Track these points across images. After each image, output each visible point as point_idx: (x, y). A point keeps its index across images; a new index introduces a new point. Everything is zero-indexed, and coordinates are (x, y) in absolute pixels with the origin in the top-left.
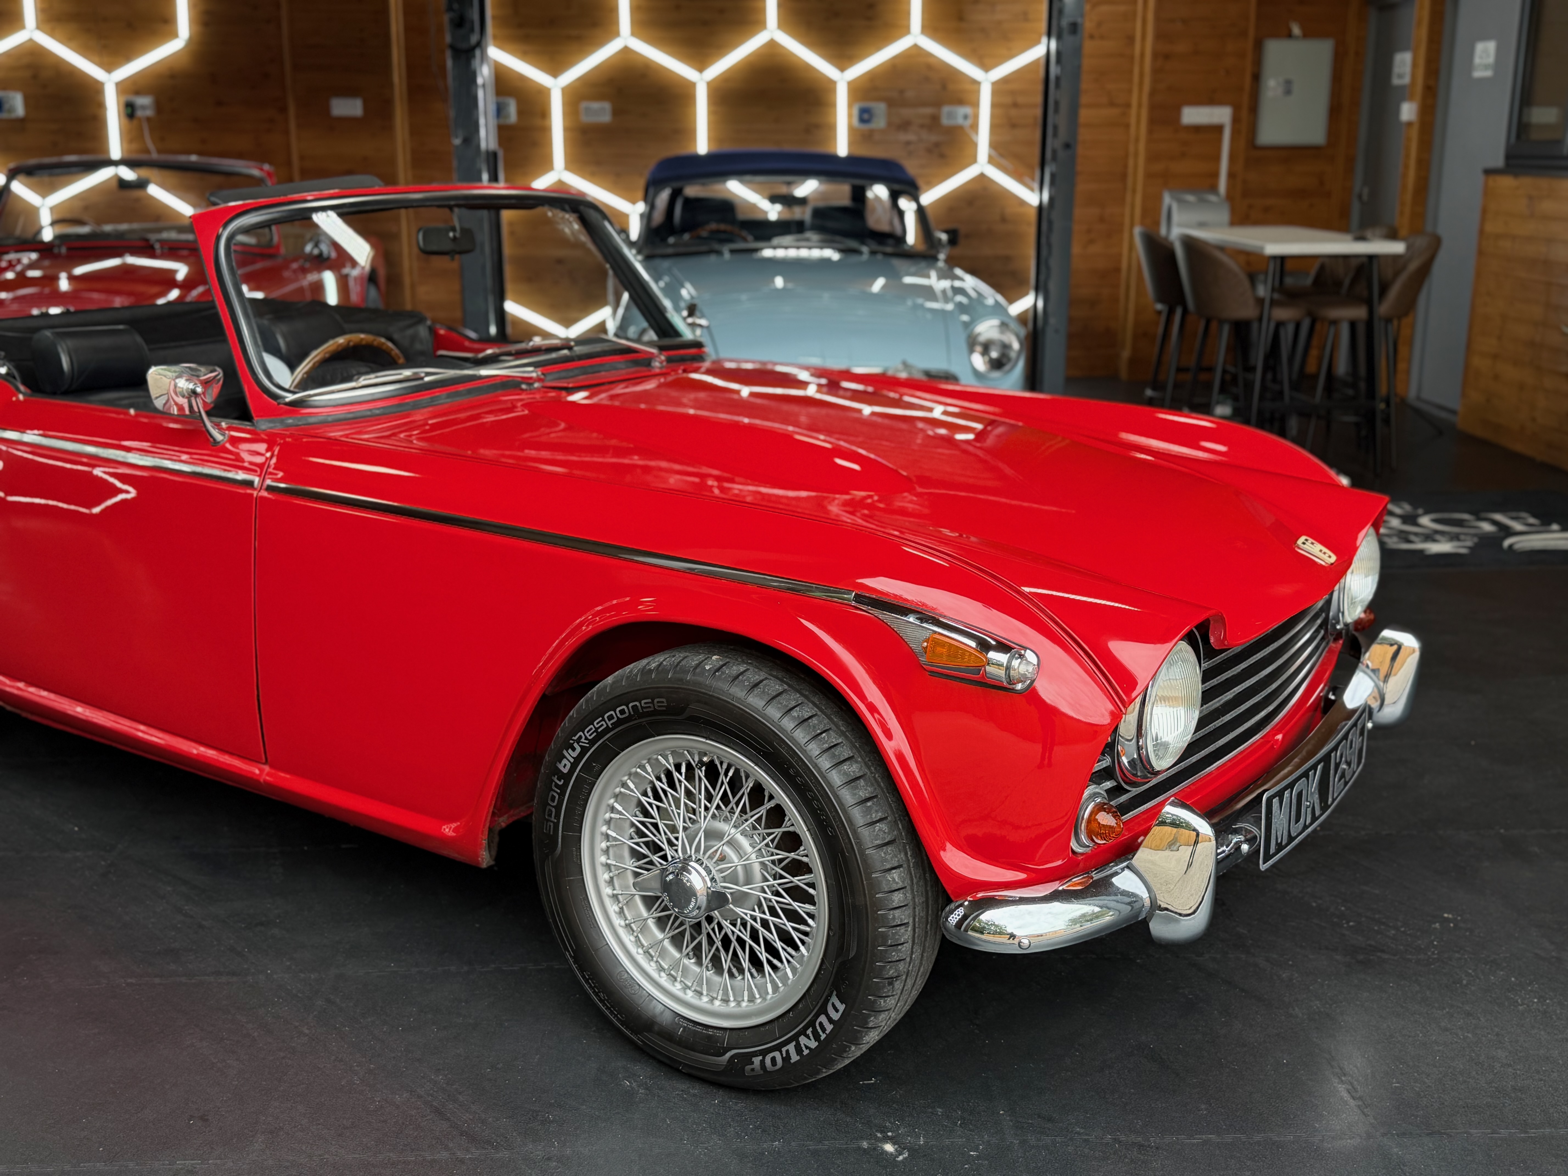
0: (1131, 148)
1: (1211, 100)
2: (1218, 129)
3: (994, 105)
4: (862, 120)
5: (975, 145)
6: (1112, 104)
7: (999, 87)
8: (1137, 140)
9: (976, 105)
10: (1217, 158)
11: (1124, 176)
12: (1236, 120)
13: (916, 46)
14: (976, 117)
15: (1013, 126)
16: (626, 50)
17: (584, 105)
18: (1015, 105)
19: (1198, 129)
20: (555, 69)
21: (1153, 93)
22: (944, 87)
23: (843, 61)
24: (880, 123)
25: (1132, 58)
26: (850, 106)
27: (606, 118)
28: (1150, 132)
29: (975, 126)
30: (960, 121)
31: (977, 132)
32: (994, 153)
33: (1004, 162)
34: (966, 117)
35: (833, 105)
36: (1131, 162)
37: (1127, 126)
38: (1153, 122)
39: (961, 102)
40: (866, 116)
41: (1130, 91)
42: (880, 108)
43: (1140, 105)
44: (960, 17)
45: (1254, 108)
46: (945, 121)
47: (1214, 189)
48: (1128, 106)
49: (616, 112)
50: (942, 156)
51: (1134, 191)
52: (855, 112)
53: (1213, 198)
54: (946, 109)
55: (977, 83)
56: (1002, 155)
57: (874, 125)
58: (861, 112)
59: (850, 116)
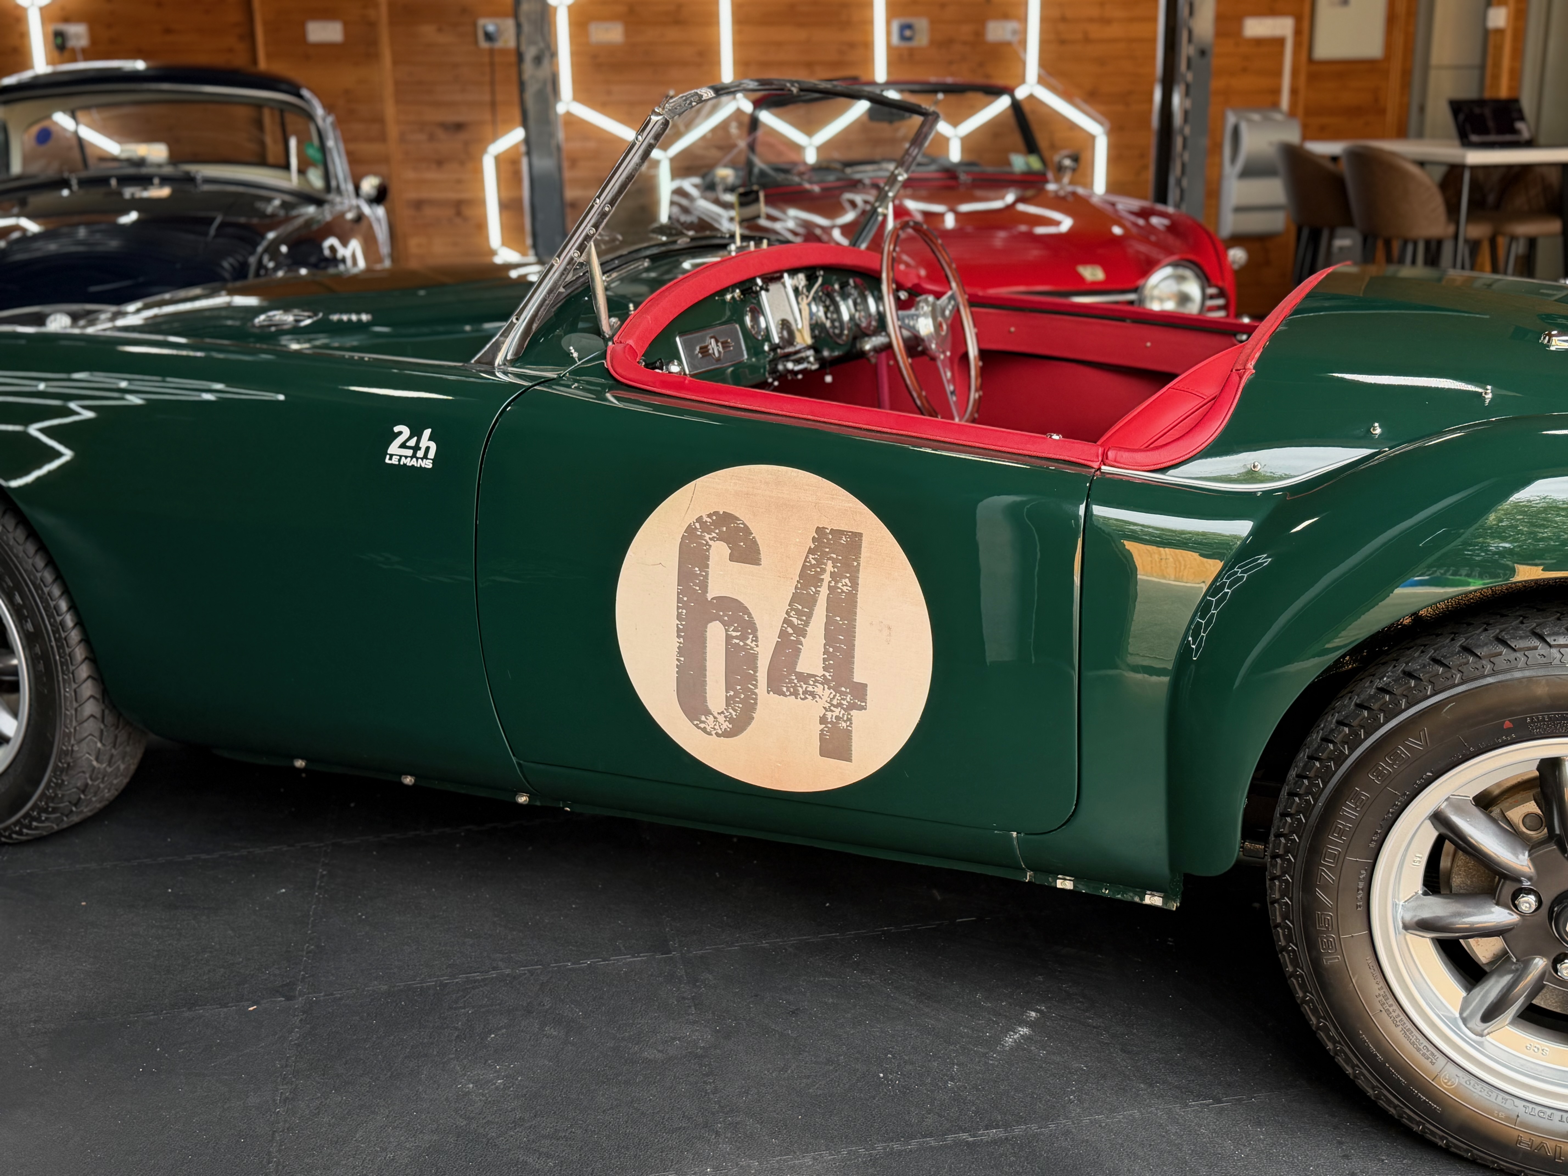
1: (1271, 10)
2: (1279, 42)
3: (1043, 20)
4: (903, 38)
9: (1023, 19)
10: (1279, 74)
12: (1298, 32)
14: (1024, 32)
15: (1061, 42)
18: (1064, 19)
19: (1259, 42)
24: (922, 41)
26: (889, 23)
27: (618, 40)
29: (1023, 43)
30: (1005, 37)
31: (1025, 49)
32: (1043, 72)
33: (1053, 81)
34: (1015, 32)
35: (870, 21)
38: (1216, 35)
39: (1006, 16)
40: (908, 33)
42: (922, 24)
46: (991, 38)
47: (1275, 105)
49: (629, 33)
52: (895, 28)
53: (1278, 117)
54: (990, 25)
56: (1052, 74)
57: (914, 44)
58: (904, 27)
59: (888, 33)
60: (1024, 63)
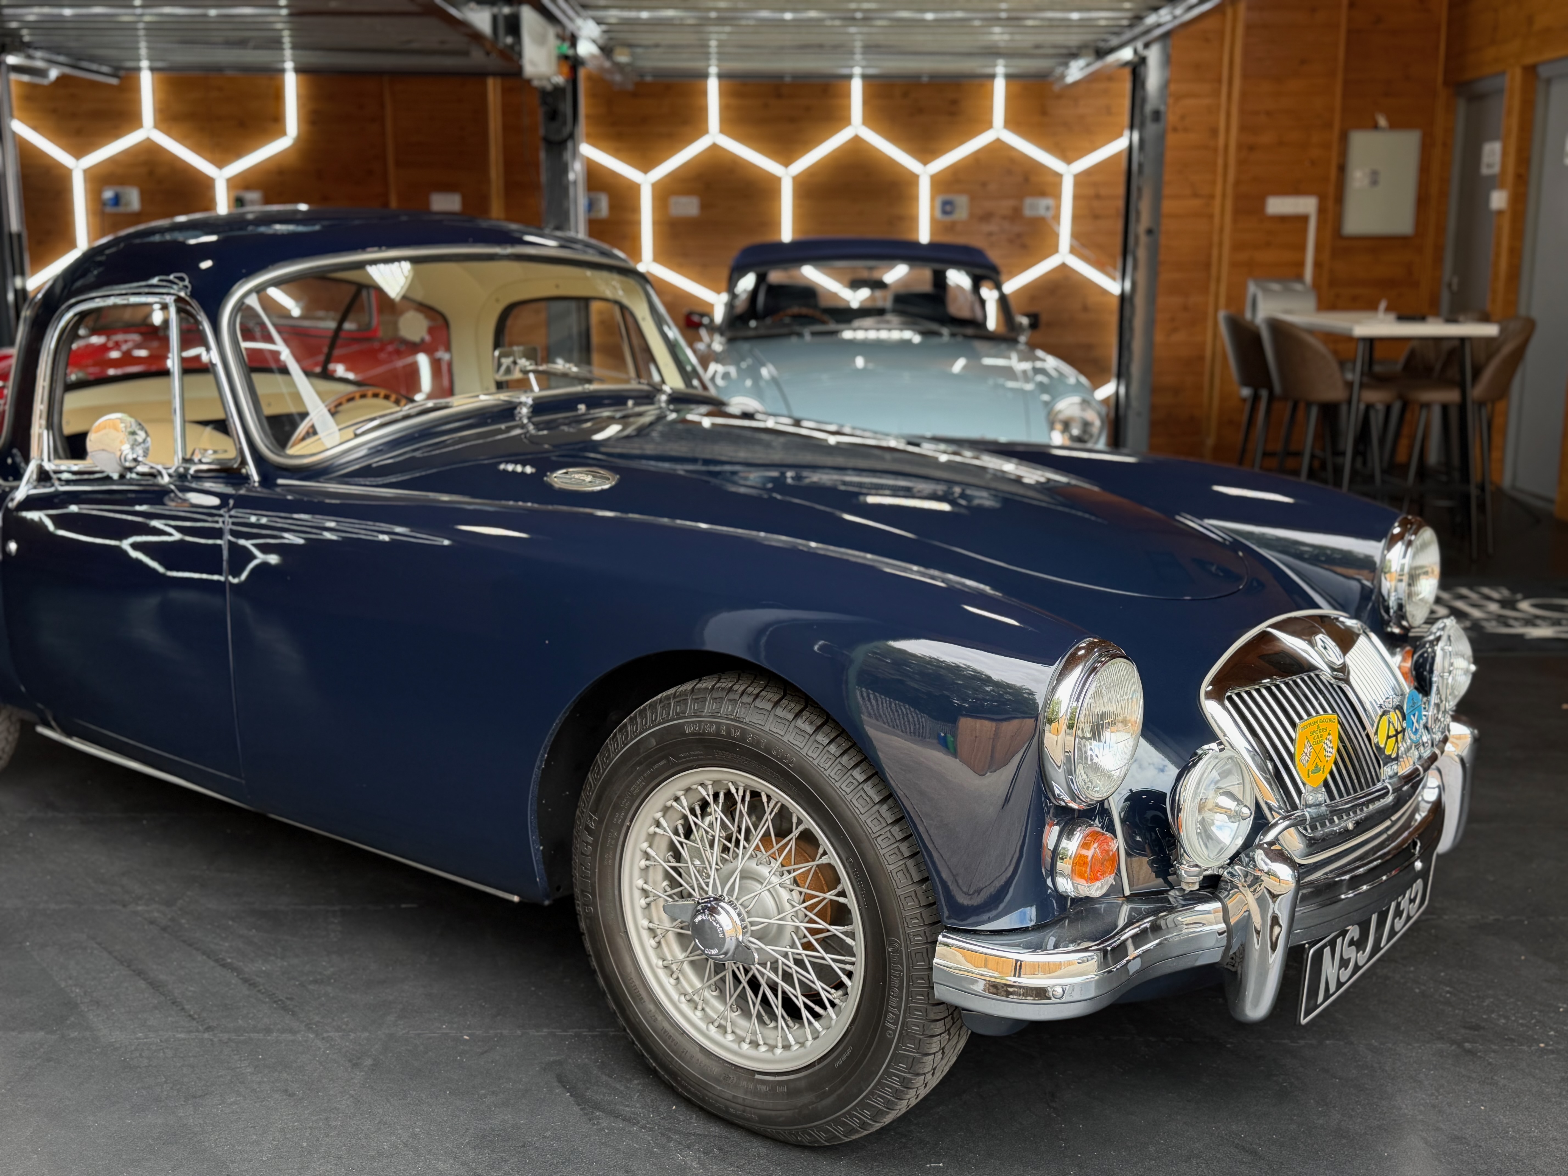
0: (1216, 239)
1: (1295, 190)
2: (1303, 219)
3: (1076, 197)
4: (945, 212)
5: (1057, 236)
6: (1195, 195)
7: (1081, 180)
8: (1221, 230)
9: (1058, 196)
10: (1303, 248)
11: (1208, 265)
12: (1322, 210)
13: (998, 140)
14: (1058, 207)
15: (1096, 217)
16: (714, 147)
17: (672, 198)
18: (1098, 197)
19: (1282, 219)
20: (646, 165)
21: (1238, 183)
22: (1027, 179)
23: (925, 154)
24: (962, 215)
25: (1215, 150)
26: (933, 199)
27: (693, 212)
28: (1235, 221)
29: (1057, 217)
30: (1042, 212)
31: (1058, 223)
32: (1076, 243)
33: (1087, 252)
34: (1048, 208)
35: (916, 198)
36: (1215, 252)
37: (1211, 216)
38: (1238, 212)
39: (1043, 194)
40: (948, 208)
41: (1214, 183)
43: (1224, 196)
44: (1044, 112)
45: (1340, 198)
46: (1028, 212)
47: (1299, 278)
48: (1212, 197)
49: (704, 206)
50: (1024, 246)
51: (1218, 280)
52: (938, 204)
53: (1298, 287)
54: (1028, 201)
55: (1059, 176)
56: (1083, 245)
57: (954, 217)
58: (945, 203)
59: (932, 208)
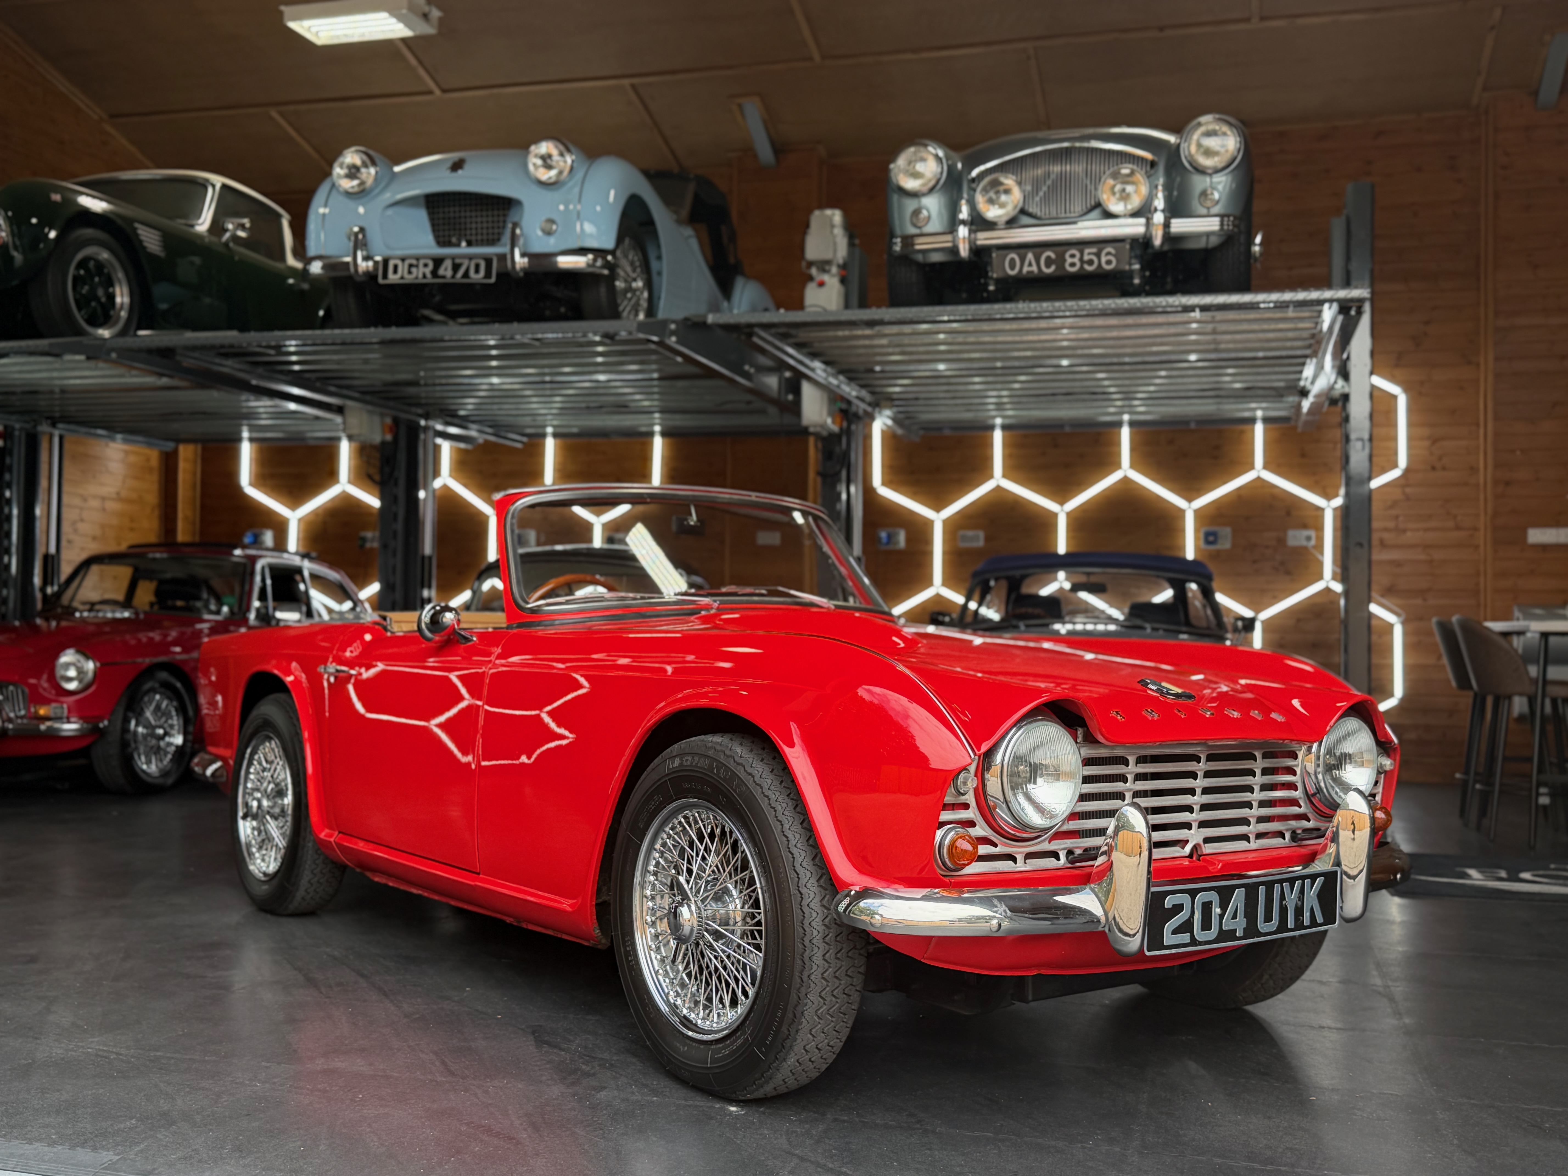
0: (1481, 568)
1: (1555, 521)
3: (1338, 528)
4: (1208, 542)
6: (1458, 528)
7: (1341, 513)
8: (1485, 559)
9: (1320, 528)
10: (1566, 575)
11: (1476, 592)
13: (1259, 479)
14: (1320, 539)
16: (998, 488)
17: (961, 533)
19: (1546, 548)
20: (938, 505)
21: (1497, 515)
22: (1288, 513)
23: (1191, 492)
24: (1225, 544)
25: (1477, 486)
26: (1197, 531)
27: (981, 543)
28: (1496, 551)
29: (1319, 547)
30: (1305, 543)
31: (1322, 553)
32: (1339, 571)
34: (1309, 538)
35: (1183, 530)
36: (1481, 580)
37: (1477, 547)
38: (1499, 542)
39: (1305, 526)
40: (1211, 538)
41: (1477, 516)
42: (1226, 532)
43: (1485, 528)
44: (1305, 455)
46: (1290, 543)
47: (1566, 604)
48: (1476, 529)
49: (989, 539)
50: (1288, 574)
51: (1485, 606)
52: (1202, 535)
53: (1563, 612)
54: (1291, 533)
55: (1320, 510)
57: (1220, 546)
58: (1207, 534)
59: (1196, 539)
60: (1321, 564)
